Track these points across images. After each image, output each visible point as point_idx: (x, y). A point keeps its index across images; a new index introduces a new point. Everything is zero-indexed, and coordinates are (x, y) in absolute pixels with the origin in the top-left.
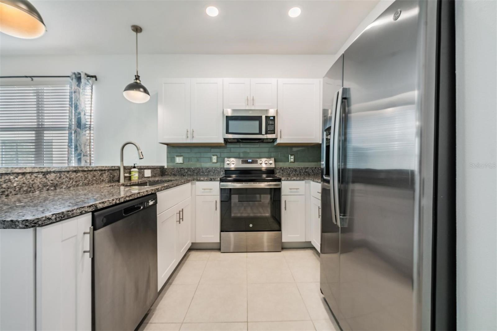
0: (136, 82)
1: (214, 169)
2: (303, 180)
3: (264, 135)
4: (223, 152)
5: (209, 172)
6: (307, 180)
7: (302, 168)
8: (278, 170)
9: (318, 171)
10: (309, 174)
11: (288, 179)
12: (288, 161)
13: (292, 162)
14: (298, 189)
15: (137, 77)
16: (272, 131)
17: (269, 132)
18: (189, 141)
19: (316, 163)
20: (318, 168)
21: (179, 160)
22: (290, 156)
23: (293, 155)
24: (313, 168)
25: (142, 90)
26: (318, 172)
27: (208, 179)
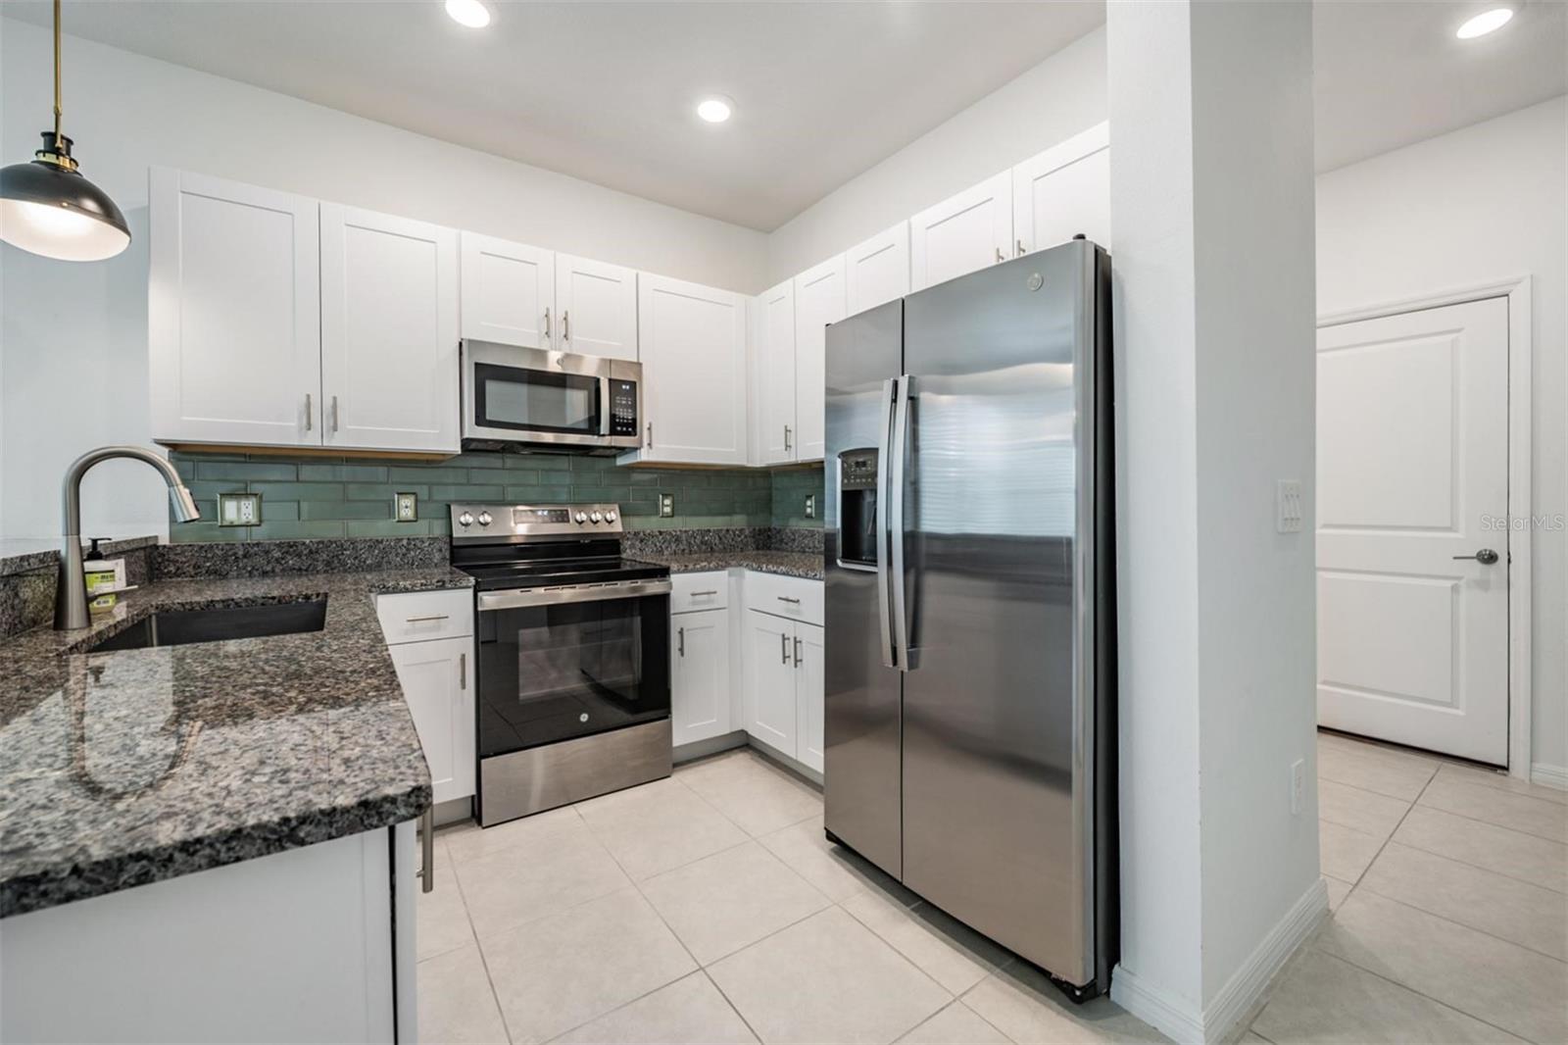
0: (56, 167)
1: (405, 542)
2: (723, 568)
3: (604, 435)
4: (438, 484)
5: (385, 552)
6: (735, 566)
7: (693, 532)
8: (628, 539)
9: (733, 540)
10: (712, 548)
11: (686, 566)
12: (657, 513)
13: (668, 517)
14: (715, 593)
15: (53, 142)
16: (627, 425)
17: (619, 428)
18: (312, 440)
19: (727, 518)
20: (734, 533)
21: (239, 509)
22: (661, 496)
23: (670, 495)
24: (721, 530)
25: (90, 205)
26: (734, 543)
27: (431, 584)
